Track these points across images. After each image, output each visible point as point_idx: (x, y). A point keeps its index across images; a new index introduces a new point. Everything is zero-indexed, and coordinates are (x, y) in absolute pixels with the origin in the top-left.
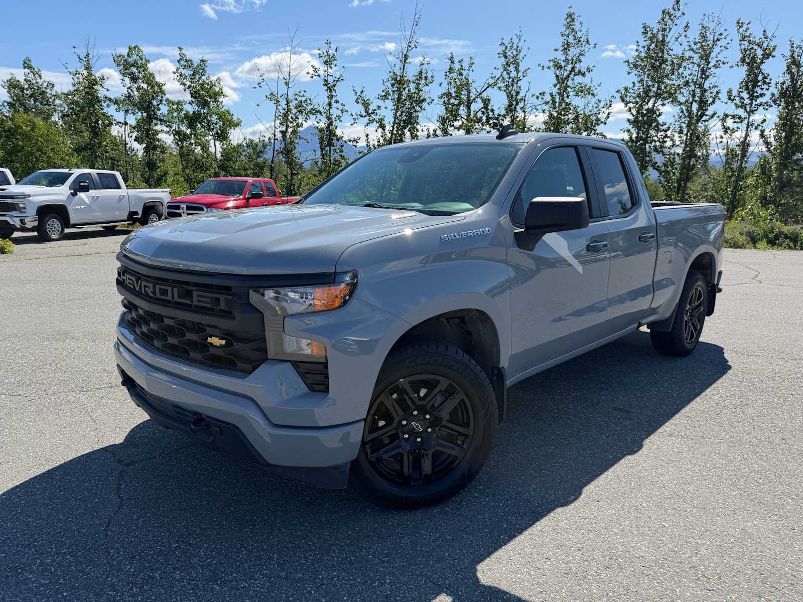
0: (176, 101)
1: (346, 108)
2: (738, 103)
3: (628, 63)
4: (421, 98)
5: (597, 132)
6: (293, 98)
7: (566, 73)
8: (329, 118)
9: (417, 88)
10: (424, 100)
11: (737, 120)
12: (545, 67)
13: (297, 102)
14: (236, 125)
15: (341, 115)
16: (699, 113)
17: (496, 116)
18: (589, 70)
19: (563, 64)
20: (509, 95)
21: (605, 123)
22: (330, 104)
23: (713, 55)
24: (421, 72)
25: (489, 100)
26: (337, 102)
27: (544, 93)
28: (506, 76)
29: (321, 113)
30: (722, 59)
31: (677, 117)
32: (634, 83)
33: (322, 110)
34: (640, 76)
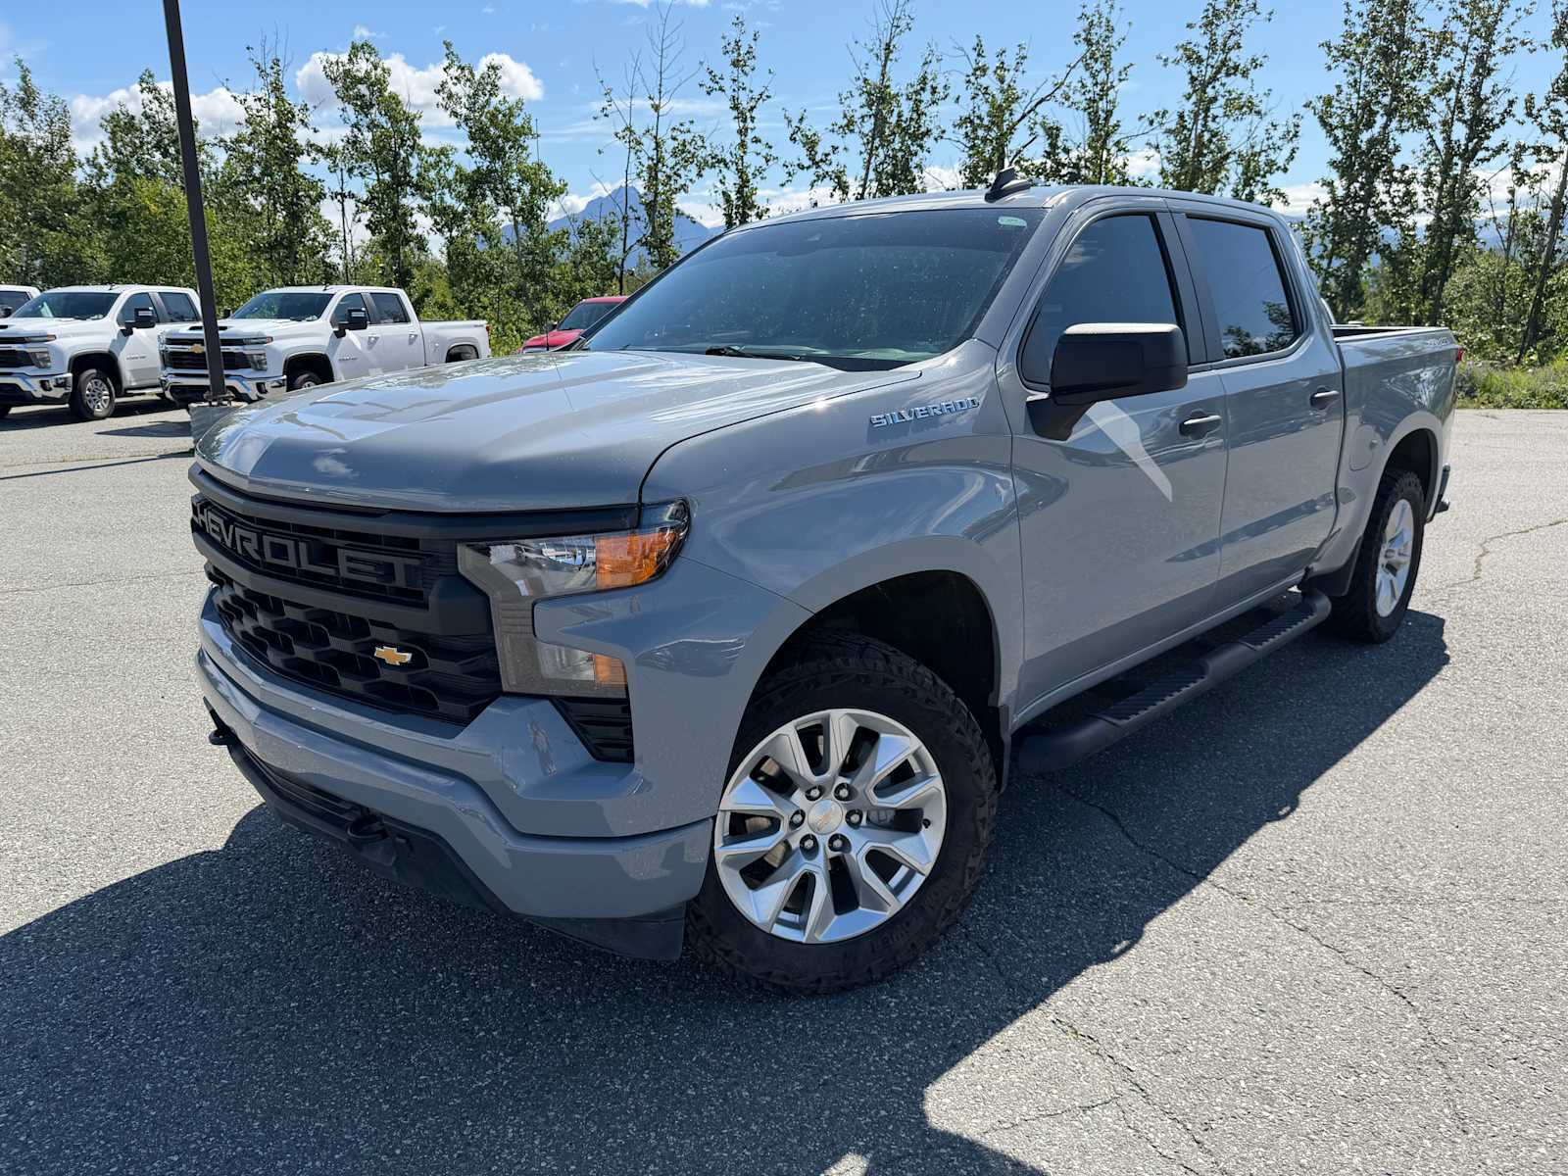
0: (438, 148)
1: (773, 152)
2: (1546, 122)
3: (1329, 47)
4: (923, 129)
5: (1269, 187)
6: (669, 136)
7: (1210, 72)
8: (741, 173)
9: (916, 110)
10: (928, 132)
11: (1544, 156)
12: (1170, 60)
13: (675, 144)
14: (558, 193)
15: (765, 166)
16: (1471, 145)
17: (1074, 161)
18: (1254, 62)
19: (1204, 54)
20: (1094, 120)
21: (1285, 170)
22: (743, 145)
23: (1500, 27)
24: (924, 81)
25: (1058, 129)
26: (757, 140)
27: (1165, 112)
28: (1089, 82)
29: (726, 165)
30: (1521, 37)
31: (1421, 155)
32: (1338, 87)
33: (728, 158)
34: (1353, 73)
